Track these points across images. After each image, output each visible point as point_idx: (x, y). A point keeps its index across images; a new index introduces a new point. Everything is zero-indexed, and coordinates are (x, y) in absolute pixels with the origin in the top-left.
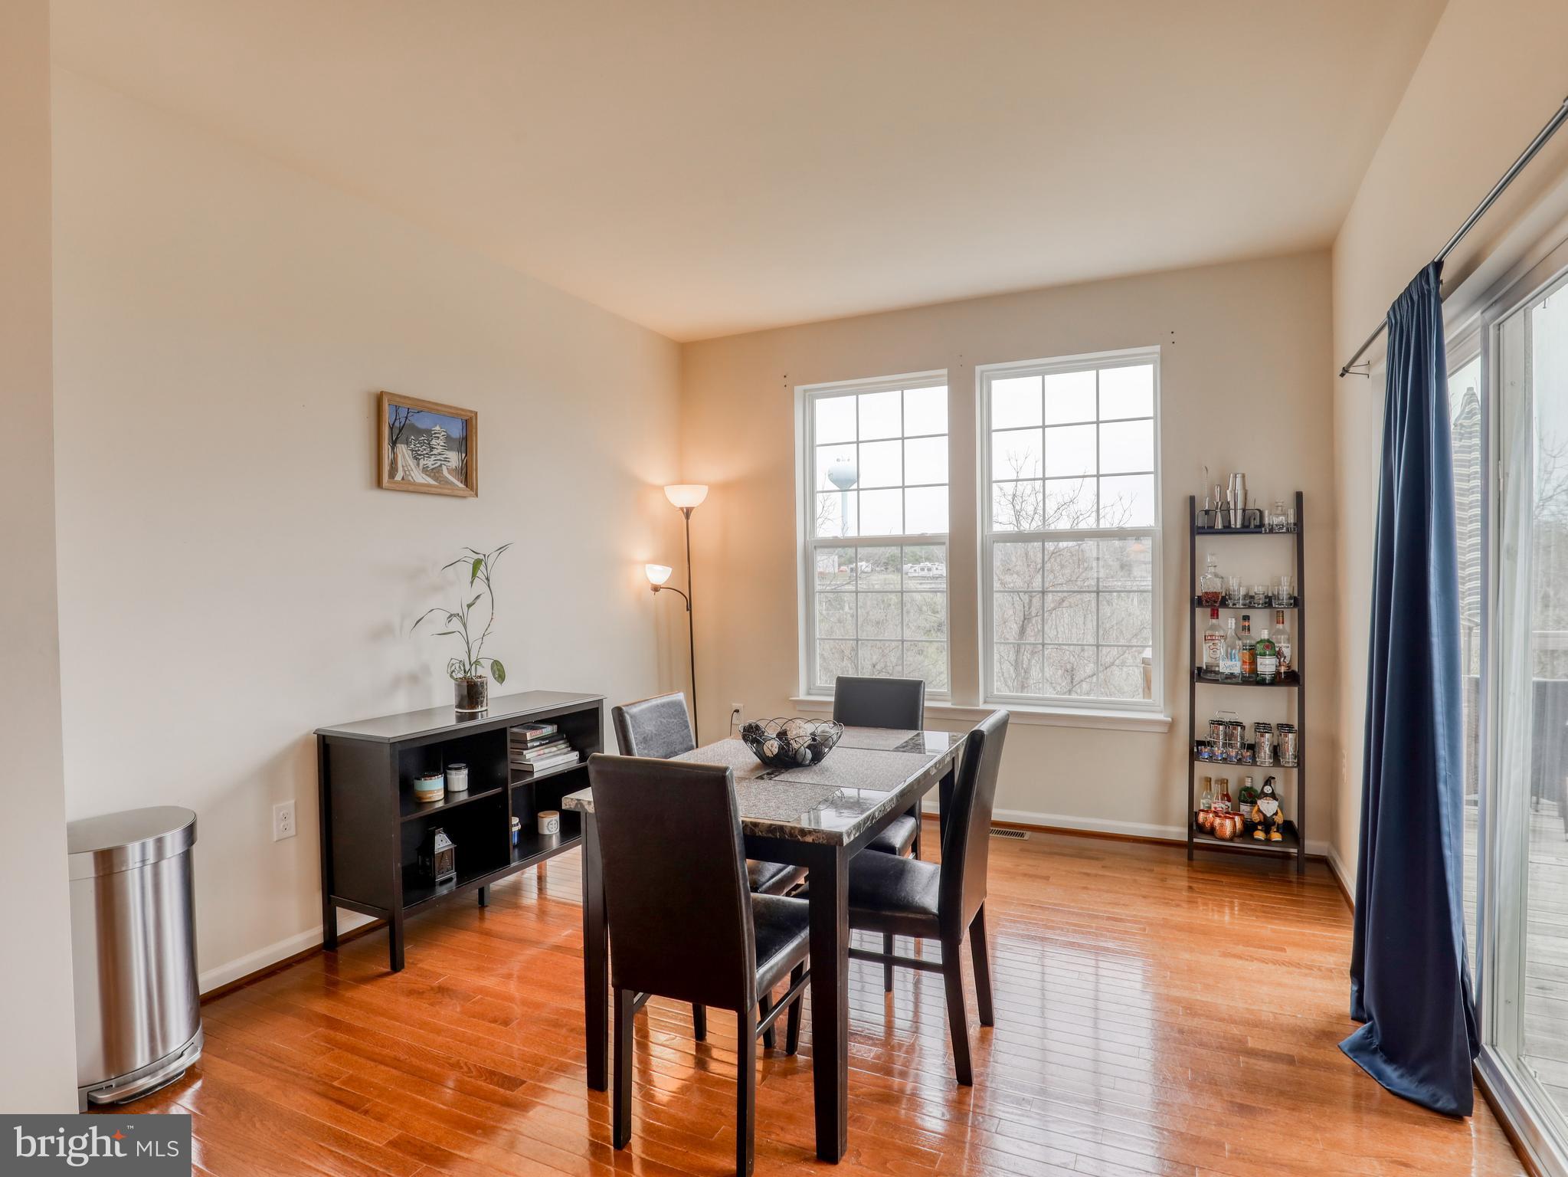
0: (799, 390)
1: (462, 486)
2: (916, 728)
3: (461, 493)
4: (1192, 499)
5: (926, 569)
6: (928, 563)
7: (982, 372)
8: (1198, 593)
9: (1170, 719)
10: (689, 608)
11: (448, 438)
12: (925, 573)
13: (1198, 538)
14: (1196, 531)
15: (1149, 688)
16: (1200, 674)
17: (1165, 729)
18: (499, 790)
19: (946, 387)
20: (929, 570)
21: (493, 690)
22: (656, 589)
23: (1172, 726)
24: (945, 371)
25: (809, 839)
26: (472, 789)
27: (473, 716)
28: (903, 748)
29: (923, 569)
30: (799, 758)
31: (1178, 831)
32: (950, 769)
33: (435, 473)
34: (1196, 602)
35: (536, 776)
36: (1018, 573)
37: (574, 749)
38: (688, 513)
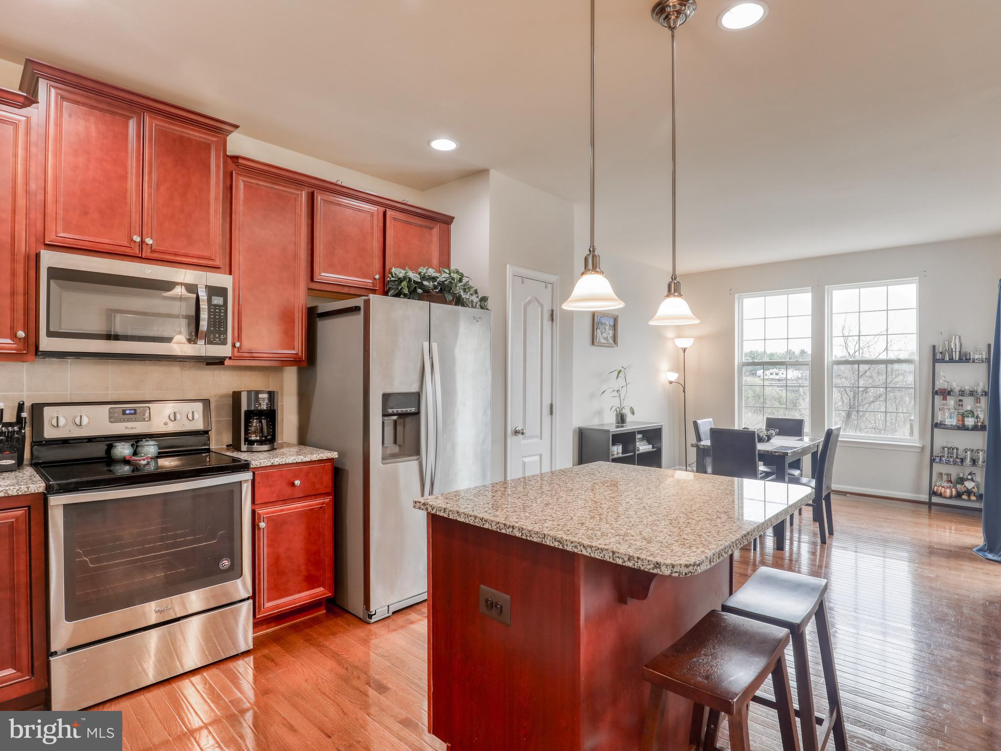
0: (737, 296)
1: (613, 343)
2: (801, 436)
3: (613, 345)
4: (934, 347)
5: (774, 374)
6: (775, 369)
7: (828, 288)
8: (936, 389)
9: (921, 446)
10: (684, 391)
11: (610, 325)
12: (774, 376)
13: (936, 364)
14: (935, 361)
15: (913, 433)
16: (936, 425)
17: (919, 450)
18: (632, 454)
19: (811, 293)
20: (777, 374)
21: (629, 418)
22: (671, 383)
23: (923, 448)
24: (810, 288)
25: (777, 454)
26: (623, 452)
27: (622, 427)
28: (799, 440)
29: (771, 374)
30: (763, 439)
31: (924, 497)
32: (816, 450)
33: (606, 339)
34: (934, 393)
35: (640, 451)
36: (846, 378)
37: (649, 444)
38: (684, 350)
